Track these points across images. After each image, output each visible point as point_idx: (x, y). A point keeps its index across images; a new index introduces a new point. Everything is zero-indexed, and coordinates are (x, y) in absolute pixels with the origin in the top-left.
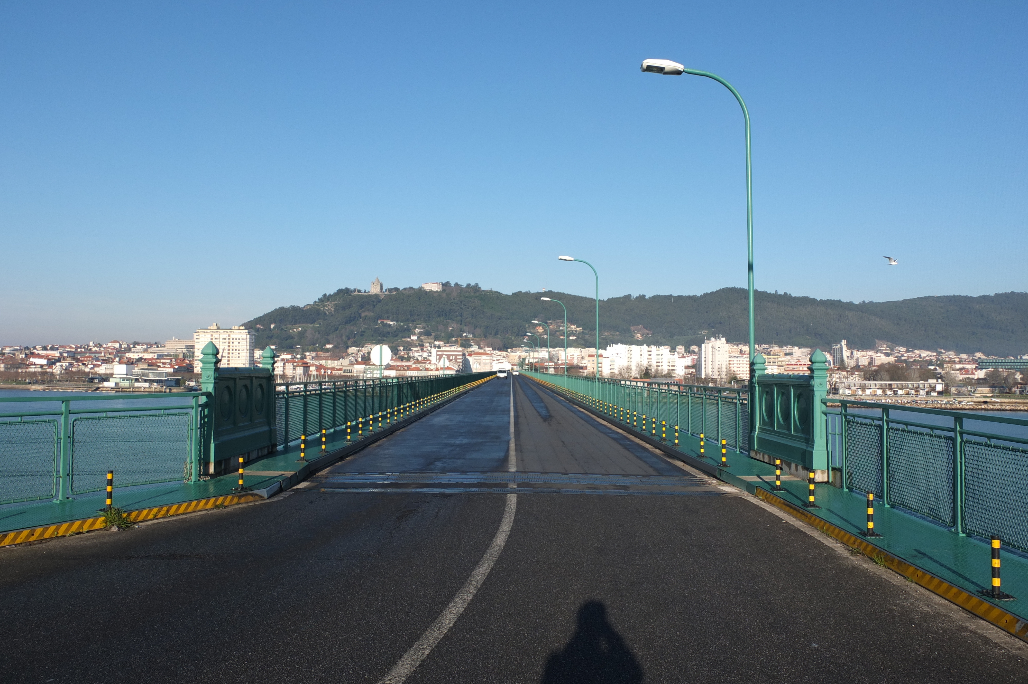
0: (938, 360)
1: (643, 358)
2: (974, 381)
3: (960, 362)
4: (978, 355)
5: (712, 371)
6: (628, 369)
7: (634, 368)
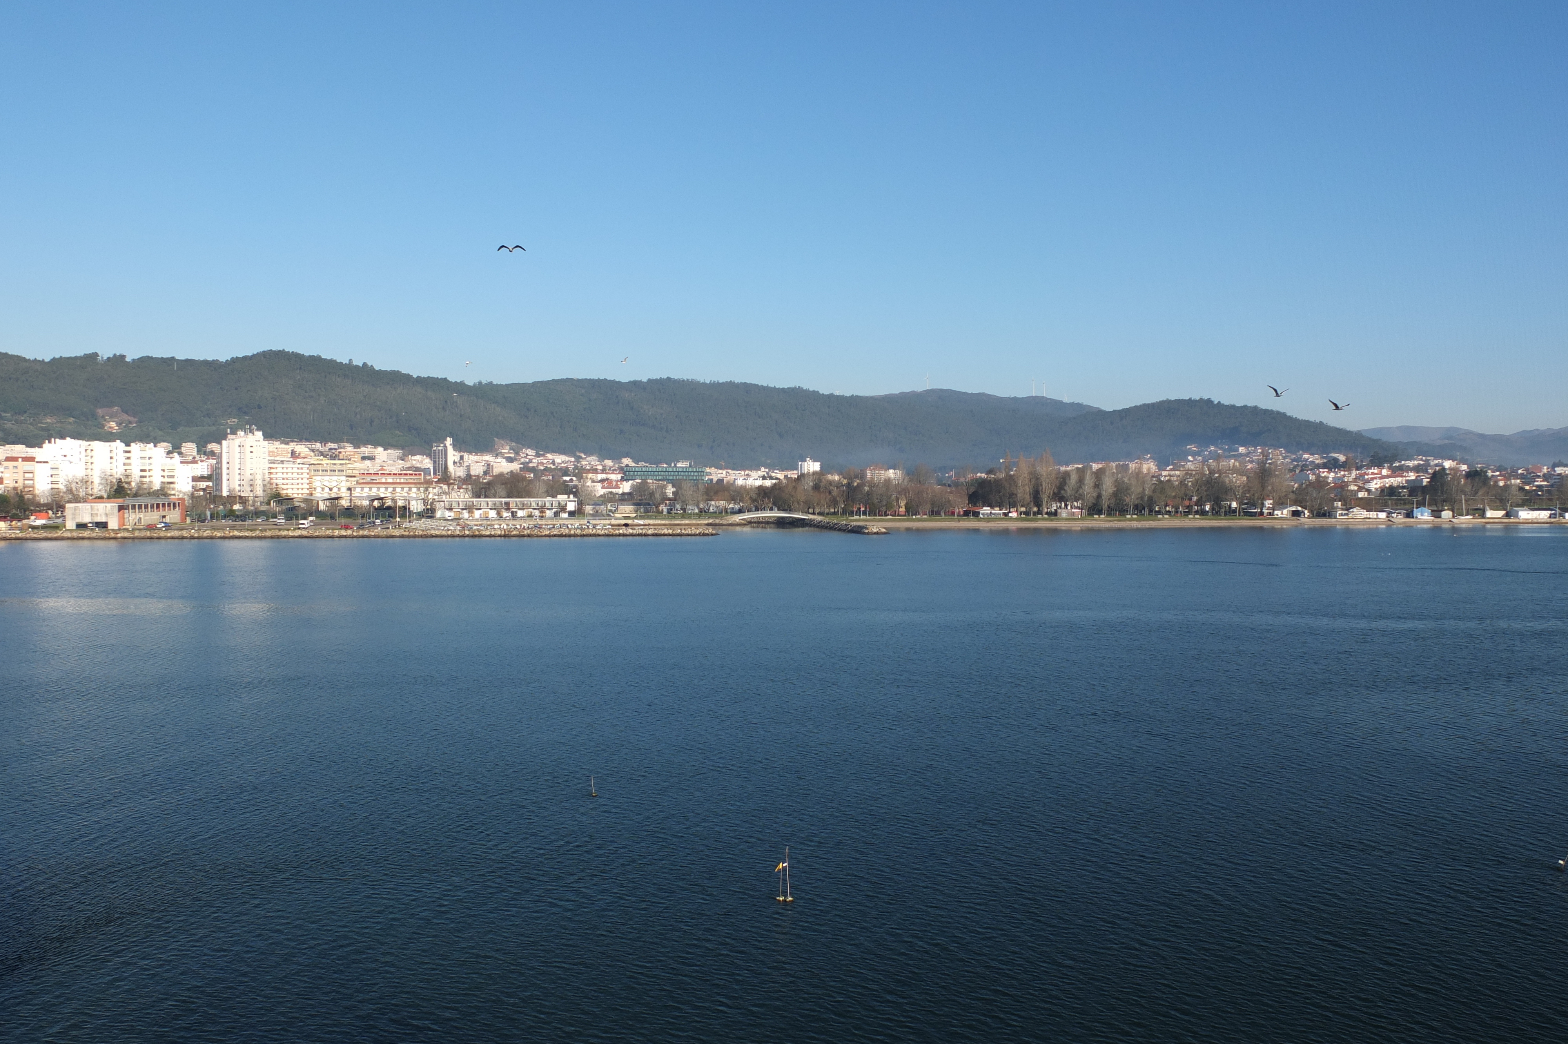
0: (576, 467)
1: (115, 463)
2: (617, 496)
3: (603, 471)
4: (626, 461)
5: (240, 485)
6: (85, 482)
7: (97, 481)
